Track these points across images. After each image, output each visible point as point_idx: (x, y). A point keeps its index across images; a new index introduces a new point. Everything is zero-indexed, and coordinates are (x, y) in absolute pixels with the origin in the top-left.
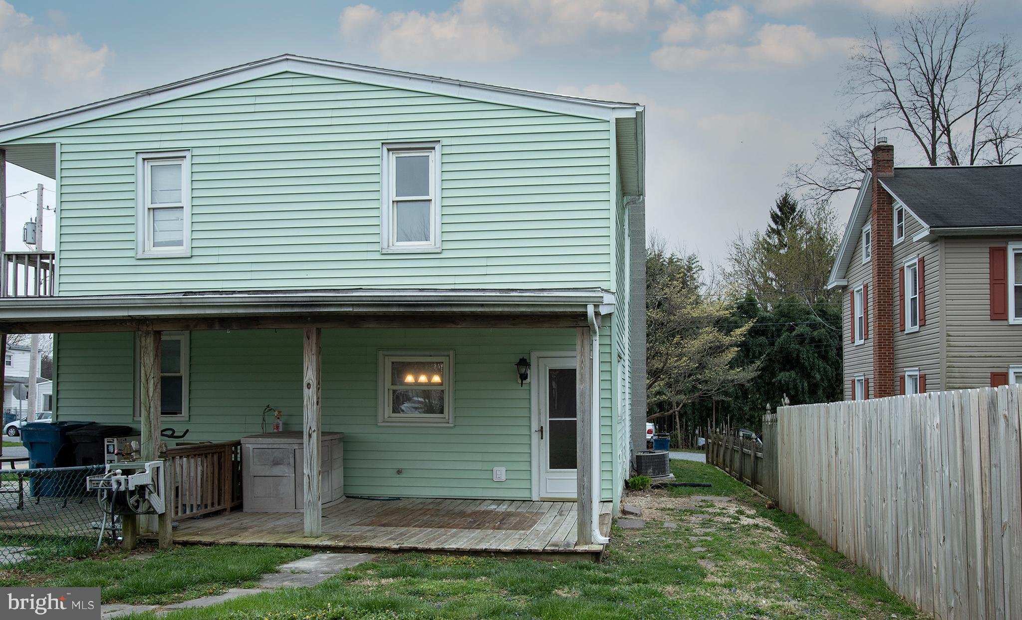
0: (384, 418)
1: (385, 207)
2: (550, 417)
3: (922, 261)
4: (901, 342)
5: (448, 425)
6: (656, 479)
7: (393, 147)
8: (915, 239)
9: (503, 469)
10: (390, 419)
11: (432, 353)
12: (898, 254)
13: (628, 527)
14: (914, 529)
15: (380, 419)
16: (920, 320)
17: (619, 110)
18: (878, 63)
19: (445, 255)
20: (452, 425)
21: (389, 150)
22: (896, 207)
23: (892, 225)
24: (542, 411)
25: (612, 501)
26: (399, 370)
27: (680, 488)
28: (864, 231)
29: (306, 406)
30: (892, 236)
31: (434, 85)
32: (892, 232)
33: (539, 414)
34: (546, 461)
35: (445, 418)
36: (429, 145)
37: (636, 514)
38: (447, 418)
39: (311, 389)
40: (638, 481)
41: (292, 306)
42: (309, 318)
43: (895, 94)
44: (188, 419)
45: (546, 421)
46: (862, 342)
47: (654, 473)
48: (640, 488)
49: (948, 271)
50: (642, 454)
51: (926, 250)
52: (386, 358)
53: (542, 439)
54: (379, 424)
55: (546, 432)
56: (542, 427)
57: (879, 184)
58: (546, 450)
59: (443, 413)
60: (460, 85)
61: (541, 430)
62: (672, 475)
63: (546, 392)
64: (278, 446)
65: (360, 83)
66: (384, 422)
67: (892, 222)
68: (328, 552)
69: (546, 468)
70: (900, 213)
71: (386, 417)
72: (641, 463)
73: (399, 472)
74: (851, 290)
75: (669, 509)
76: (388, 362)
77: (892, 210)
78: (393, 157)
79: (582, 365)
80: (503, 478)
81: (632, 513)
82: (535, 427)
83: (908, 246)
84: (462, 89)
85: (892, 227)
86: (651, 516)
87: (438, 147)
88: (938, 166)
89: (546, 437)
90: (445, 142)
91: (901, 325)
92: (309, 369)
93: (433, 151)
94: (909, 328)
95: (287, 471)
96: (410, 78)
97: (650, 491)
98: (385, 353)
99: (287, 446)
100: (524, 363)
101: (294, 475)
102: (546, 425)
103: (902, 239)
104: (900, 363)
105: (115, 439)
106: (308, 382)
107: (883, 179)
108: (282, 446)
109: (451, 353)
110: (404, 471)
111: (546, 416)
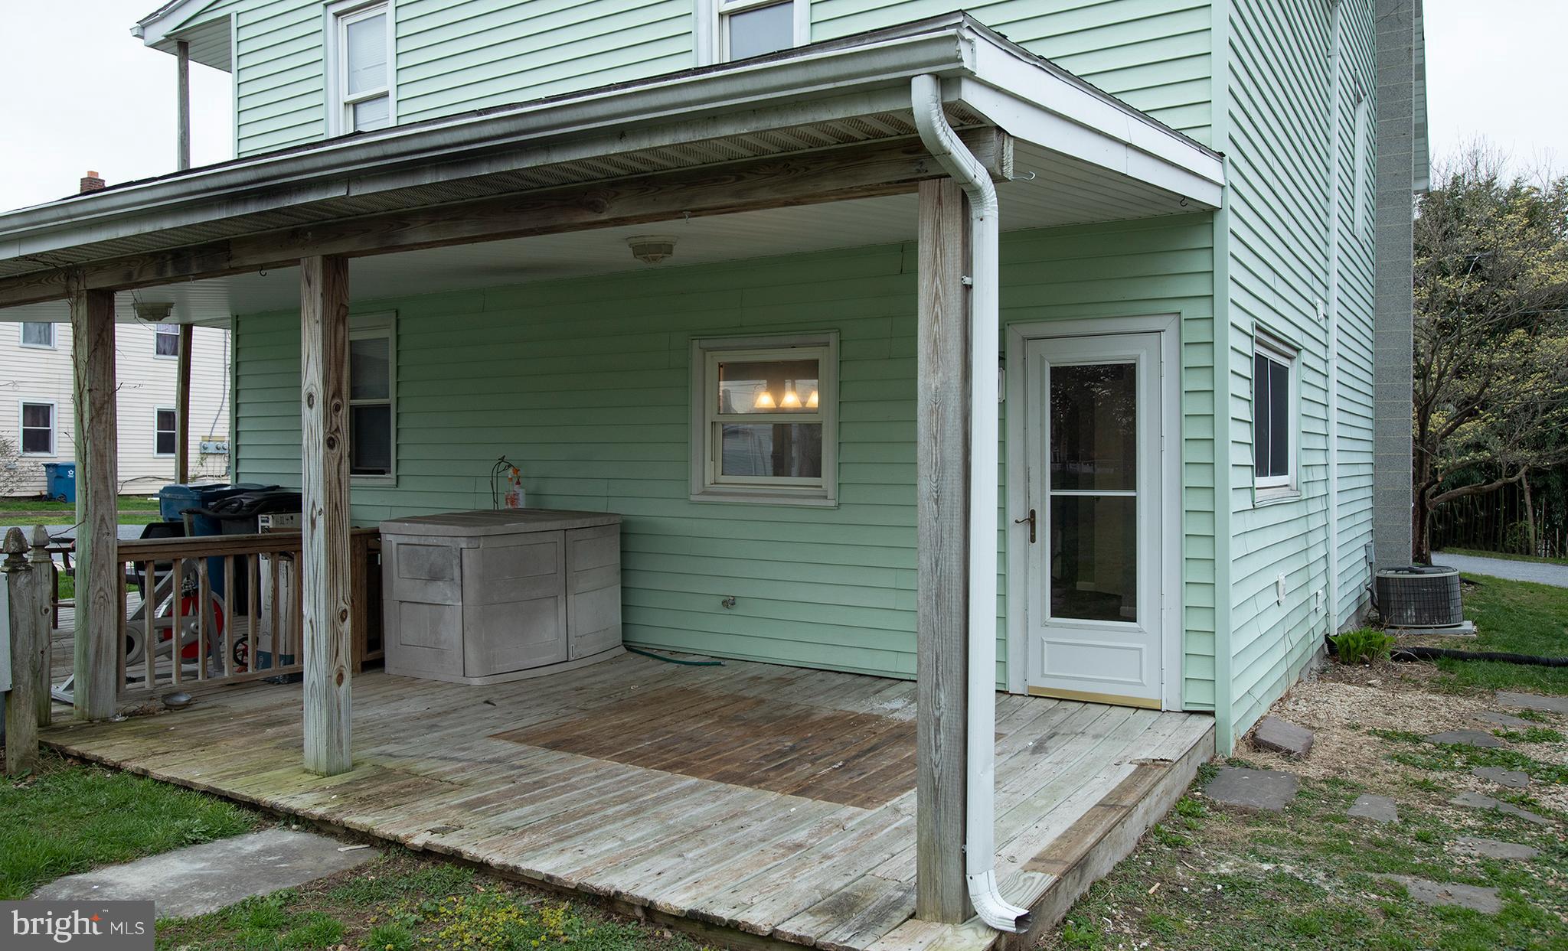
0: (704, 485)
2: (1053, 488)
5: (825, 504)
6: (1423, 632)
11: (793, 340)
13: (1235, 801)
15: (696, 486)
20: (832, 503)
24: (1035, 473)
25: (1212, 714)
27: (1474, 664)
29: (306, 451)
33: (1027, 478)
34: (1044, 598)
35: (821, 487)
37: (1289, 752)
38: (826, 486)
39: (314, 409)
40: (1358, 642)
42: (310, 234)
44: (394, 483)
45: (1043, 497)
47: (1419, 616)
48: (1362, 659)
50: (1390, 574)
52: (708, 354)
53: (1033, 540)
54: (692, 498)
55: (1043, 523)
56: (1033, 513)
58: (1043, 569)
59: (820, 476)
61: (1032, 519)
62: (1468, 625)
63: (1042, 425)
66: (704, 493)
68: (294, 827)
69: (1043, 616)
71: (707, 483)
72: (1388, 594)
73: (729, 603)
75: (1407, 736)
76: (711, 363)
79: (938, 309)
81: (1276, 749)
82: (1016, 511)
86: (1339, 758)
89: (1043, 537)
92: (310, 358)
97: (1386, 667)
98: (705, 344)
101: (460, 604)
102: (1043, 503)
105: (270, 517)
106: (309, 390)
109: (833, 339)
110: (738, 601)
111: (1043, 484)
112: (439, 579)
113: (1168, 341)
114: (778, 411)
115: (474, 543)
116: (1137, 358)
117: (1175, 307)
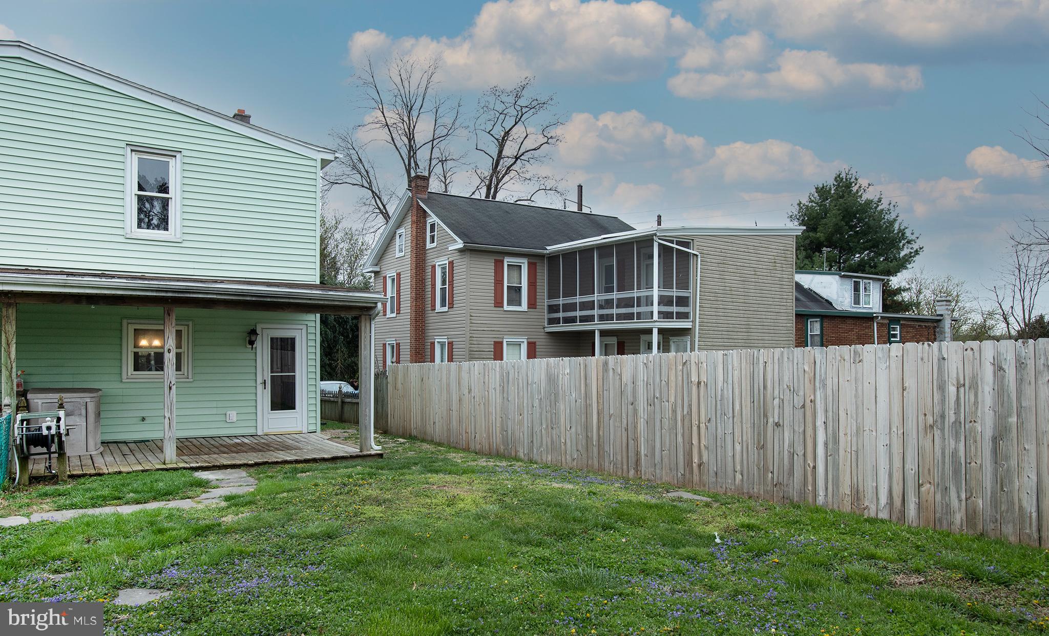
0: (128, 375)
1: (128, 199)
2: (271, 373)
3: (451, 263)
4: (431, 318)
5: (187, 380)
7: (136, 149)
8: (450, 248)
9: (234, 413)
10: (132, 377)
12: (430, 255)
14: (547, 426)
15: (125, 376)
16: (449, 304)
17: (324, 153)
18: (372, 86)
19: (185, 244)
20: (192, 380)
21: (132, 151)
22: (429, 221)
23: (425, 233)
24: (265, 368)
26: (138, 333)
28: (397, 233)
30: (425, 241)
31: (174, 103)
32: (426, 239)
33: (263, 370)
34: (268, 405)
36: (172, 153)
38: (186, 374)
41: (166, 292)
43: (383, 113)
45: (268, 376)
46: (394, 315)
49: (472, 273)
51: (456, 257)
52: (129, 325)
53: (265, 388)
54: (124, 381)
55: (268, 384)
57: (418, 203)
58: (268, 397)
59: (183, 371)
60: (198, 109)
61: (265, 382)
63: (268, 355)
64: (69, 400)
65: (103, 87)
66: (127, 378)
67: (426, 231)
69: (268, 411)
70: (433, 226)
74: (384, 275)
76: (131, 328)
77: (425, 222)
78: (135, 157)
80: (235, 420)
82: (260, 380)
83: (441, 251)
84: (200, 112)
85: (426, 235)
87: (178, 156)
88: (448, 194)
89: (268, 387)
90: (185, 153)
91: (432, 306)
93: (174, 158)
94: (438, 308)
95: (78, 421)
96: (152, 93)
98: (129, 321)
99: (78, 400)
100: (253, 332)
102: (268, 377)
103: (434, 245)
104: (430, 333)
107: (421, 199)
108: (73, 400)
109: (190, 323)
110: (146, 418)
111: (268, 372)
112: (70, 415)
113: (304, 331)
114: (151, 347)
115: (93, 399)
116: (296, 336)
117: (306, 323)
